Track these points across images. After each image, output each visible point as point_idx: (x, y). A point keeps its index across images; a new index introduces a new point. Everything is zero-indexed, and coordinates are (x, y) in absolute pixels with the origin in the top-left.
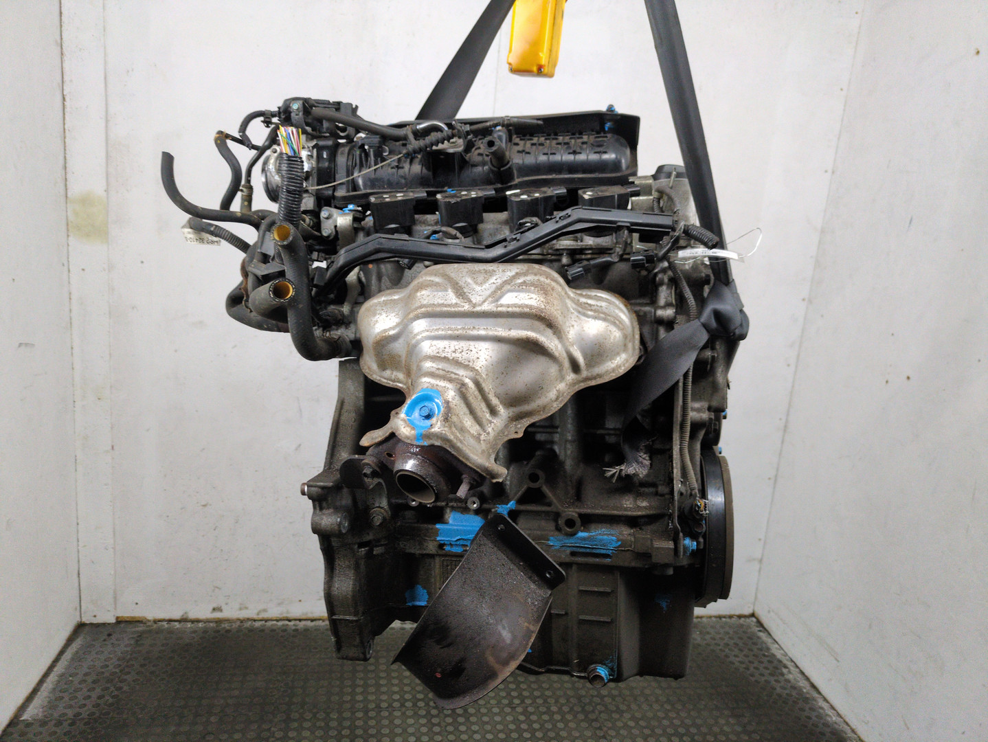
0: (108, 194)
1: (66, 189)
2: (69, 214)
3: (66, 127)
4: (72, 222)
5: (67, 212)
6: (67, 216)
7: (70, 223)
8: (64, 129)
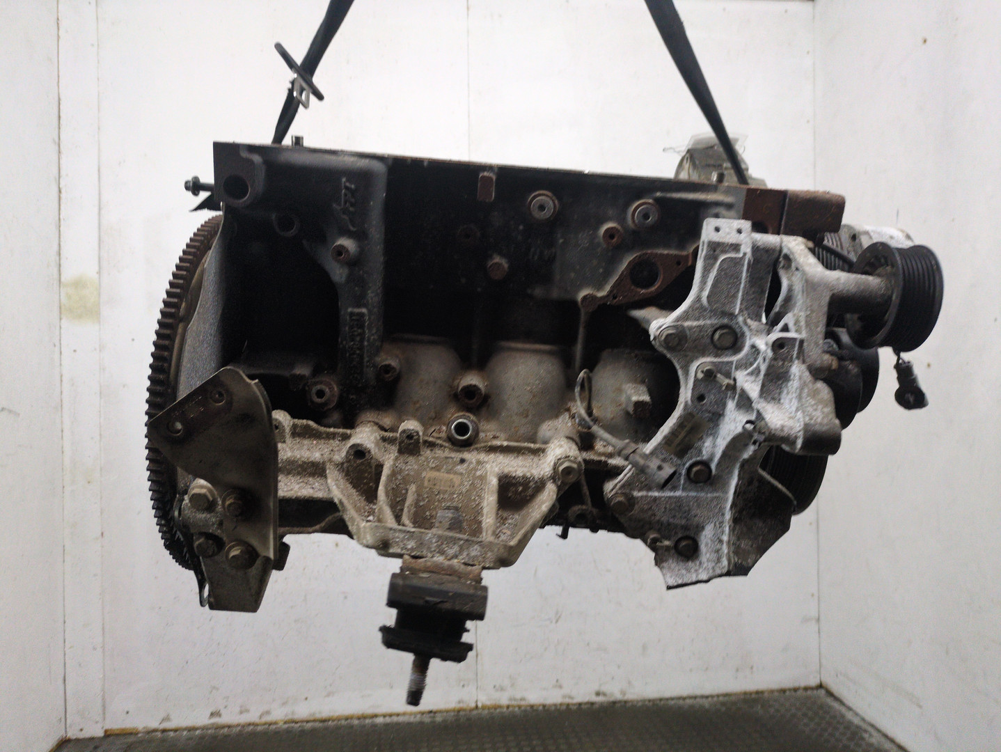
0: (100, 275)
1: (60, 275)
2: (62, 297)
3: (61, 216)
4: (64, 305)
5: (60, 296)
6: (60, 301)
7: (63, 307)
8: (59, 219)
